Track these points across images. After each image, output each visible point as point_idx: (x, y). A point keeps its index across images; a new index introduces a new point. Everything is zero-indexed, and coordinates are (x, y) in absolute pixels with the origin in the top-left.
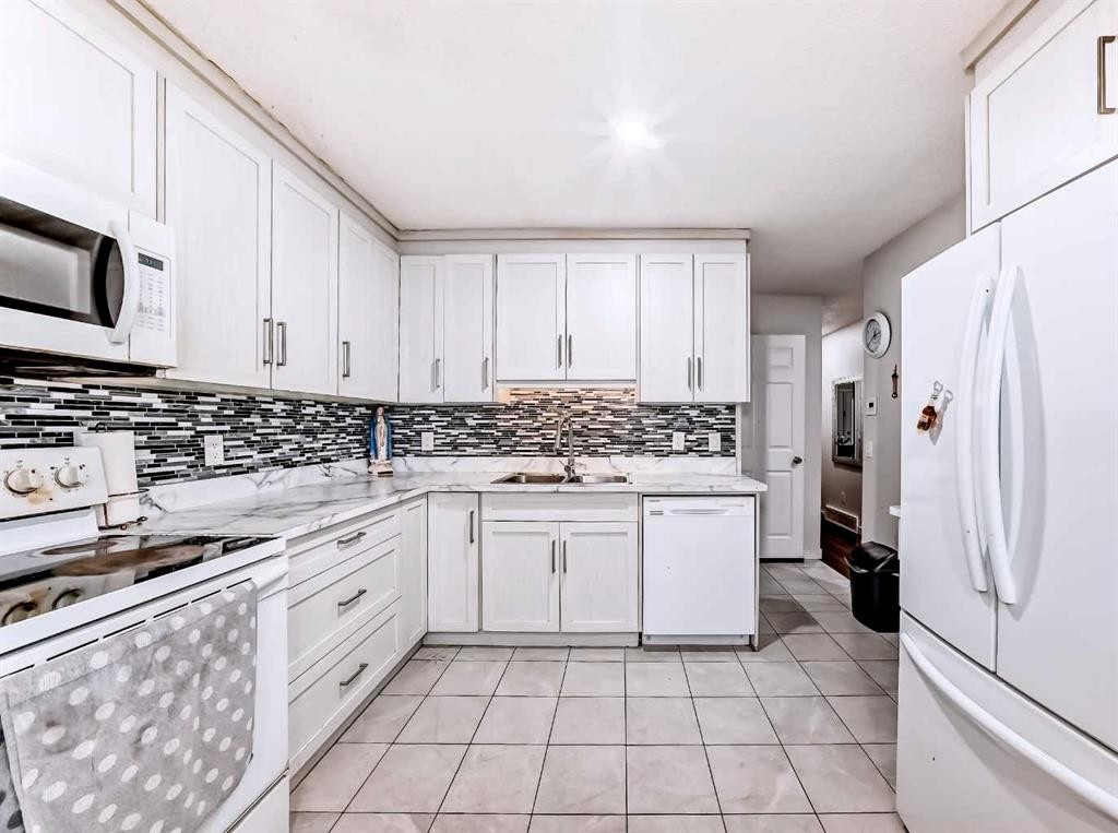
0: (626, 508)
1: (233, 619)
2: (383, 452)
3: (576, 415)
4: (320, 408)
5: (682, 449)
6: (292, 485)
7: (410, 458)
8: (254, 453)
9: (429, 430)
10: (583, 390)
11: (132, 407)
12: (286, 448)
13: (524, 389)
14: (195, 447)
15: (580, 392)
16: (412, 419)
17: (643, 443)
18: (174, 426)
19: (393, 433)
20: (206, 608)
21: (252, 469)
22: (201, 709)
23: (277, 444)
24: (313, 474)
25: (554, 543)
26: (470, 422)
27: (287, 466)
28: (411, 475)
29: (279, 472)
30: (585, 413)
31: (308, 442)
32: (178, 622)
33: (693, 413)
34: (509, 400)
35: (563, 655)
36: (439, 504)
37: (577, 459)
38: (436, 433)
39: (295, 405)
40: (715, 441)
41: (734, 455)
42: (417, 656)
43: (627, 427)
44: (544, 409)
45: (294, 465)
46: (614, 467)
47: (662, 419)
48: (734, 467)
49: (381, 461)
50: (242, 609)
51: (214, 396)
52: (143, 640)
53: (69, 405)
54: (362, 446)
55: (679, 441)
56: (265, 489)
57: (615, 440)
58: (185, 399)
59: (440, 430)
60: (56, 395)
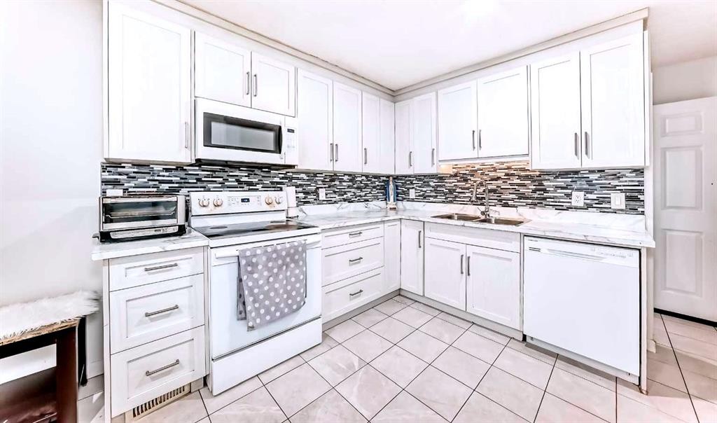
0: (511, 242)
1: (296, 252)
2: (392, 198)
3: (492, 180)
4: (364, 178)
5: (581, 204)
6: (352, 210)
7: (405, 203)
8: (336, 196)
9: (413, 188)
10: (498, 163)
11: (298, 179)
12: (349, 194)
13: (460, 164)
14: (316, 192)
15: (495, 165)
16: (405, 182)
17: (545, 199)
18: (309, 185)
19: (397, 189)
20: (288, 246)
21: (335, 202)
22: (286, 278)
23: (345, 193)
24: (360, 206)
25: (462, 256)
26: (432, 184)
27: (349, 202)
28: (405, 210)
29: (346, 204)
30: (498, 178)
31: (358, 192)
32: (279, 247)
33: (592, 176)
34: (452, 172)
35: (466, 325)
36: (406, 226)
37: (491, 207)
38: (416, 189)
39: (353, 177)
40: (618, 200)
41: (643, 213)
42: (395, 298)
43: (530, 187)
44: (472, 175)
45: (352, 202)
46: (520, 215)
47: (561, 182)
48: (642, 225)
49: (391, 203)
50: (300, 249)
51: (322, 174)
52: (269, 249)
53: (283, 178)
54: (384, 195)
55: (578, 198)
56: (340, 211)
57: (522, 197)
58: (312, 175)
59: (418, 188)
60: (280, 175)
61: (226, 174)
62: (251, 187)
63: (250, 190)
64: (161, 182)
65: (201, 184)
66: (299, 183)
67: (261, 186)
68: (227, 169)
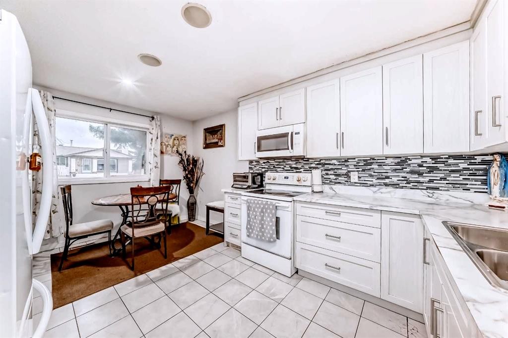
11: (330, 164)
12: (395, 179)
14: (347, 175)
18: (341, 169)
21: (372, 186)
23: (388, 177)
27: (395, 187)
29: (390, 189)
39: (402, 159)
51: (355, 159)
56: (378, 195)
58: (344, 161)
61: (285, 163)
62: (297, 171)
63: (297, 172)
64: (263, 168)
65: (274, 169)
66: (330, 167)
67: (303, 169)
68: (285, 161)
